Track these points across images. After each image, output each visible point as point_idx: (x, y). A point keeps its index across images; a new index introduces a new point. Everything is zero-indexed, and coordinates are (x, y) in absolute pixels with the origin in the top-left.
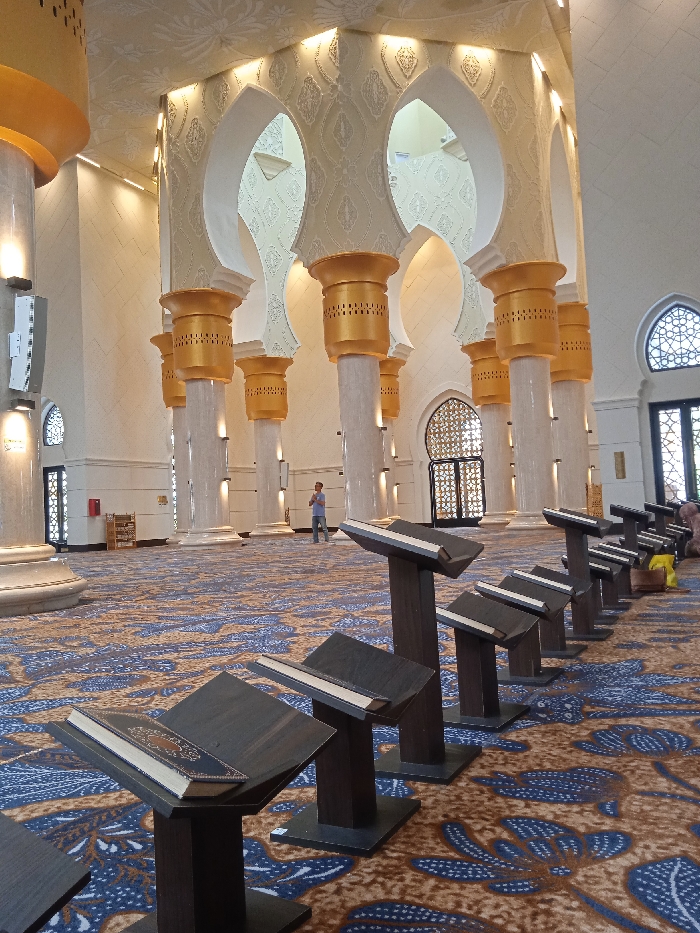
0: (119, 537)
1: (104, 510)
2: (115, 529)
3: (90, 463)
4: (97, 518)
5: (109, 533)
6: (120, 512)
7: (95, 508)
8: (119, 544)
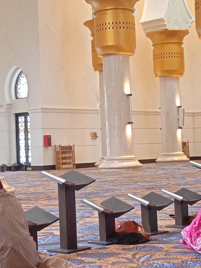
0: (64, 161)
1: (54, 142)
2: (61, 156)
3: (44, 110)
4: (49, 148)
5: (57, 159)
6: (65, 144)
7: (47, 141)
8: (64, 166)
